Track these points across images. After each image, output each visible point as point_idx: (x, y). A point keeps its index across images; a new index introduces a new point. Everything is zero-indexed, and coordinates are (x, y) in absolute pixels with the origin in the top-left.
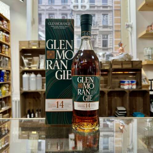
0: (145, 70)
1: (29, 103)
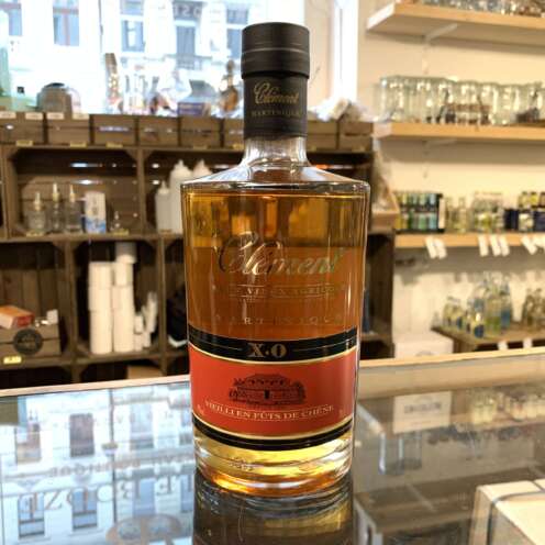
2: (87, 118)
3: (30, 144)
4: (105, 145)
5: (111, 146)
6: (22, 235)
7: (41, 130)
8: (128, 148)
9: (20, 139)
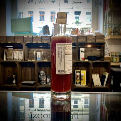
0: (109, 44)
1: (9, 71)
2: (41, 37)
3: (29, 42)
4: (44, 42)
5: (45, 42)
6: (27, 60)
7: (32, 39)
8: (48, 43)
9: (27, 41)
